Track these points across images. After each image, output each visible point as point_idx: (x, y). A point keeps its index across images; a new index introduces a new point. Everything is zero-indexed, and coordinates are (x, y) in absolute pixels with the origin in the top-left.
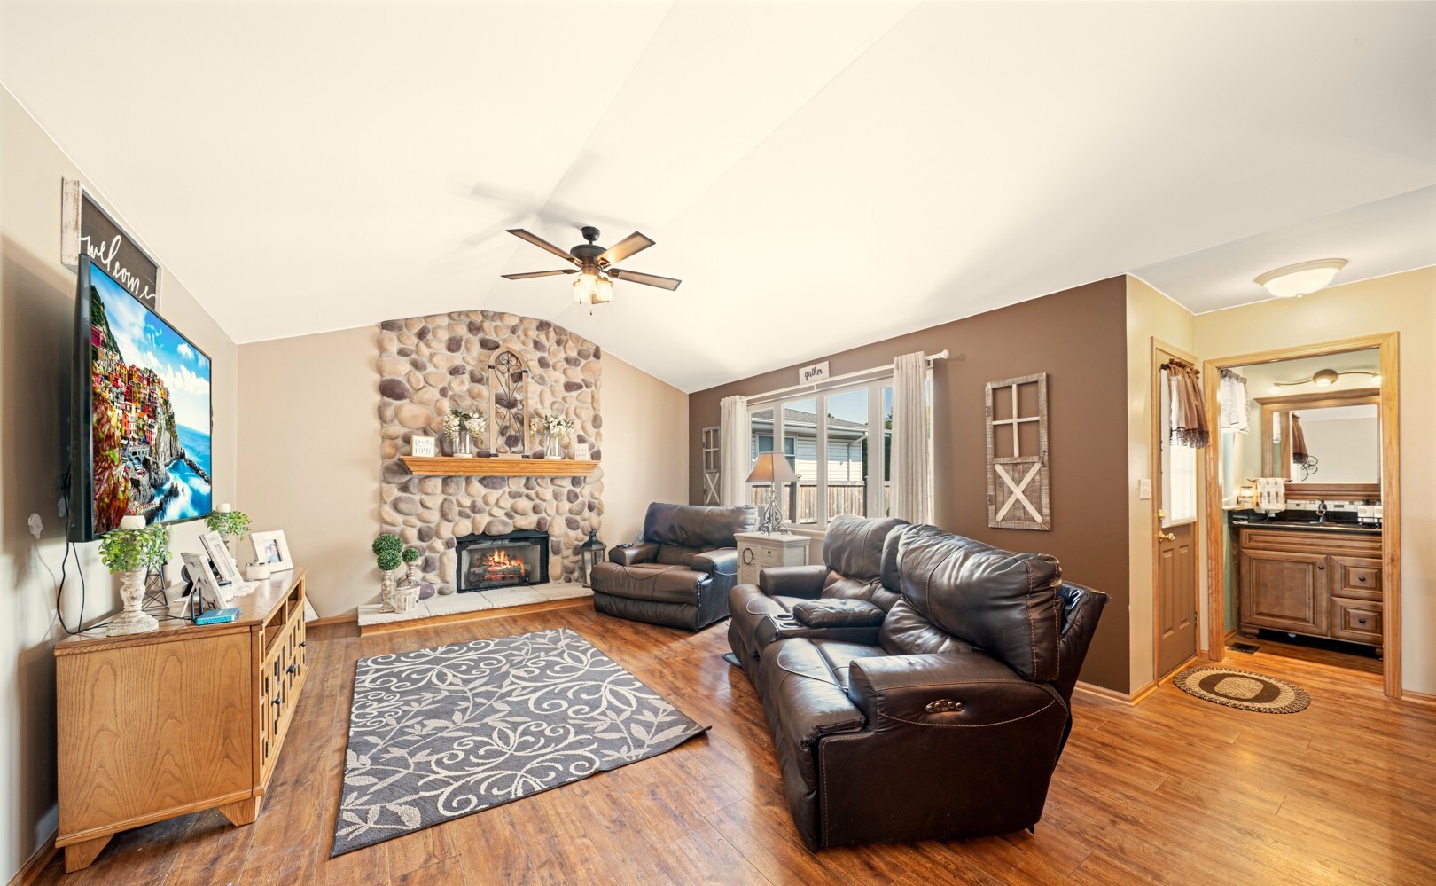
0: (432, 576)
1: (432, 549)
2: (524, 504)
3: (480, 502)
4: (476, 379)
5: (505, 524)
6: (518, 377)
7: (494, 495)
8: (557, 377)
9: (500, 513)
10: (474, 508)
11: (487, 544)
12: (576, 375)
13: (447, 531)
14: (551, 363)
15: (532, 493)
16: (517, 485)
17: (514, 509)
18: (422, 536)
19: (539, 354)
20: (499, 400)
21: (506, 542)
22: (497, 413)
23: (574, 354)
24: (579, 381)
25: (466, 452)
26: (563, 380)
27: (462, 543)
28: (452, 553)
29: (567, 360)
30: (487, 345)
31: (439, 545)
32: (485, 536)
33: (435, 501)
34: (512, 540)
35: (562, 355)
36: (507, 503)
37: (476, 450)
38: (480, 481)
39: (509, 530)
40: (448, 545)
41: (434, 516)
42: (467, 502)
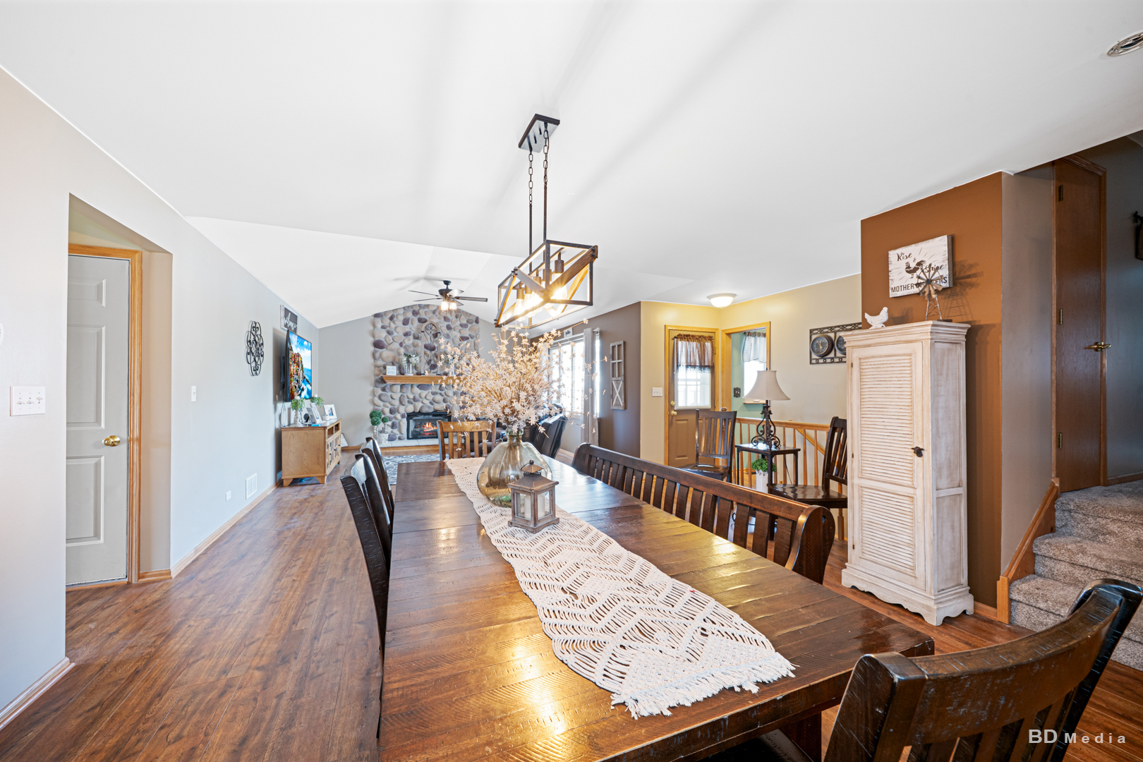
0: (396, 431)
1: (396, 418)
2: (439, 398)
3: (417, 396)
4: (416, 338)
5: (429, 407)
6: (436, 336)
7: (424, 393)
8: (456, 334)
9: (427, 402)
10: (415, 399)
11: (421, 417)
12: (466, 333)
13: (402, 410)
14: (453, 327)
15: (443, 392)
16: (435, 389)
17: (434, 400)
18: (391, 412)
19: (447, 323)
20: (426, 347)
21: (431, 416)
22: (425, 353)
23: (465, 322)
24: (467, 335)
25: (410, 373)
26: (459, 335)
27: (410, 416)
28: (405, 420)
29: (461, 325)
30: (422, 321)
31: (399, 416)
32: (420, 413)
33: (397, 396)
34: (434, 415)
35: (458, 323)
36: (430, 397)
37: (415, 372)
38: (418, 387)
39: (431, 410)
40: (403, 416)
41: (397, 403)
42: (411, 397)
